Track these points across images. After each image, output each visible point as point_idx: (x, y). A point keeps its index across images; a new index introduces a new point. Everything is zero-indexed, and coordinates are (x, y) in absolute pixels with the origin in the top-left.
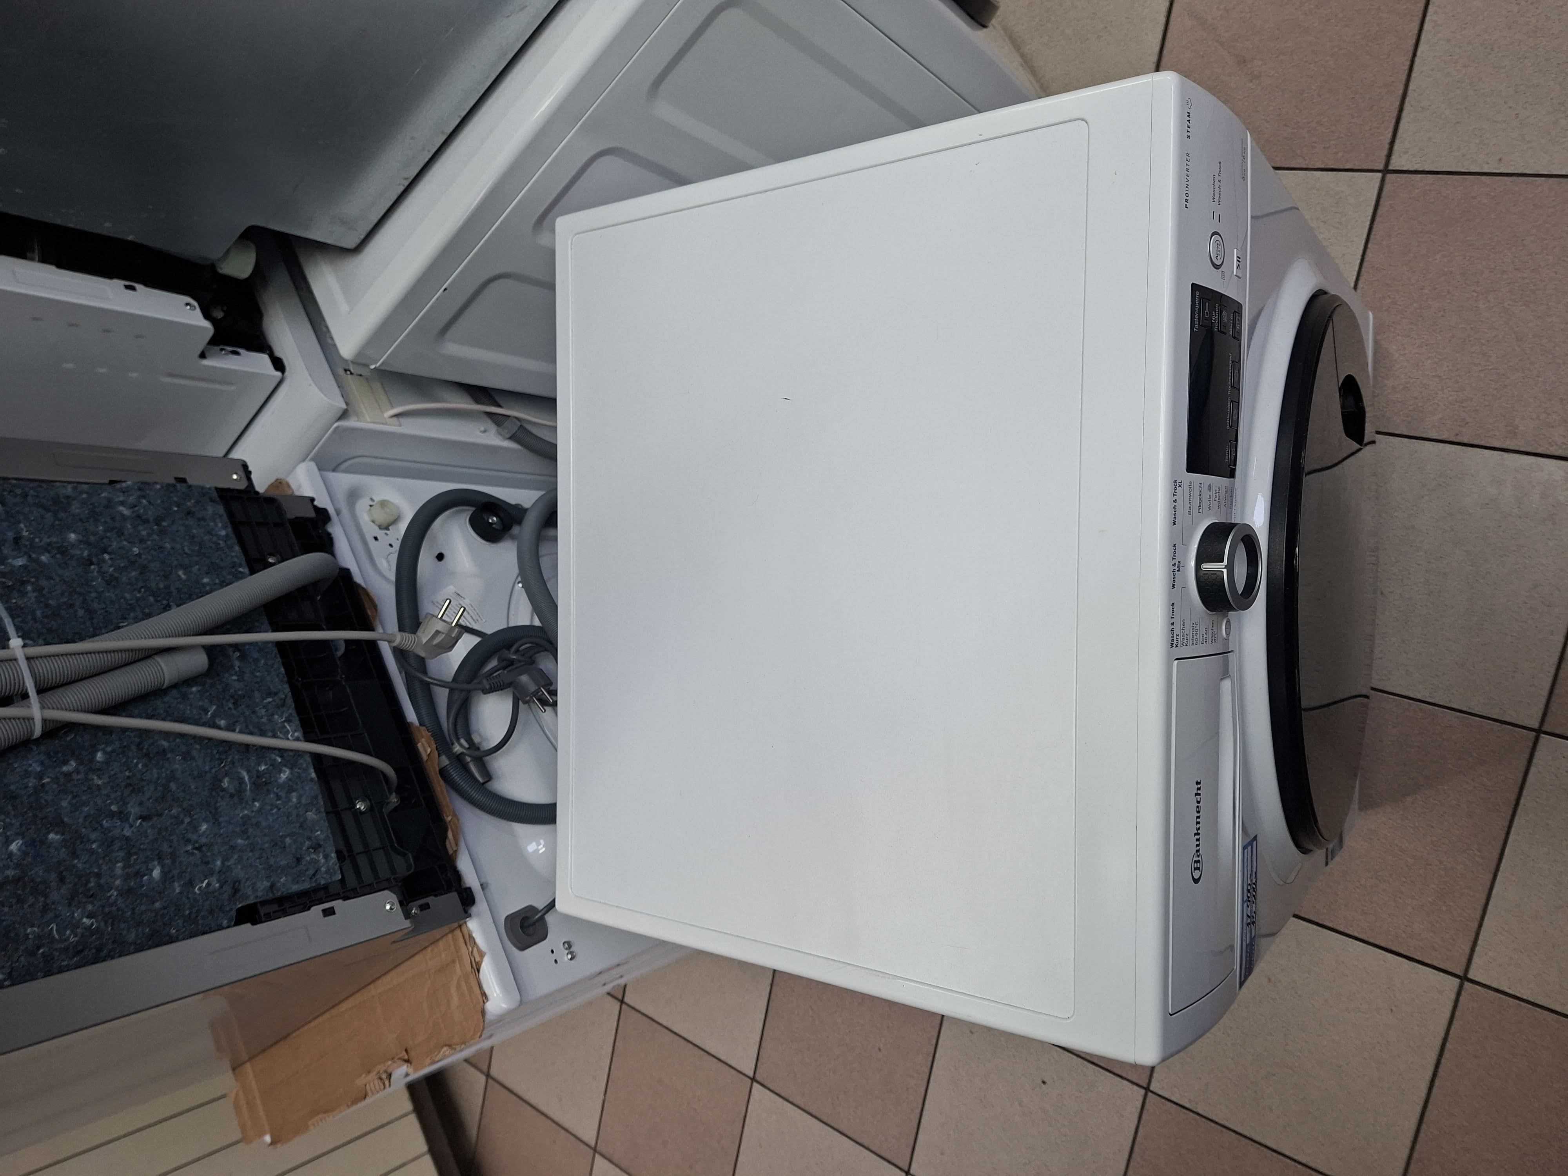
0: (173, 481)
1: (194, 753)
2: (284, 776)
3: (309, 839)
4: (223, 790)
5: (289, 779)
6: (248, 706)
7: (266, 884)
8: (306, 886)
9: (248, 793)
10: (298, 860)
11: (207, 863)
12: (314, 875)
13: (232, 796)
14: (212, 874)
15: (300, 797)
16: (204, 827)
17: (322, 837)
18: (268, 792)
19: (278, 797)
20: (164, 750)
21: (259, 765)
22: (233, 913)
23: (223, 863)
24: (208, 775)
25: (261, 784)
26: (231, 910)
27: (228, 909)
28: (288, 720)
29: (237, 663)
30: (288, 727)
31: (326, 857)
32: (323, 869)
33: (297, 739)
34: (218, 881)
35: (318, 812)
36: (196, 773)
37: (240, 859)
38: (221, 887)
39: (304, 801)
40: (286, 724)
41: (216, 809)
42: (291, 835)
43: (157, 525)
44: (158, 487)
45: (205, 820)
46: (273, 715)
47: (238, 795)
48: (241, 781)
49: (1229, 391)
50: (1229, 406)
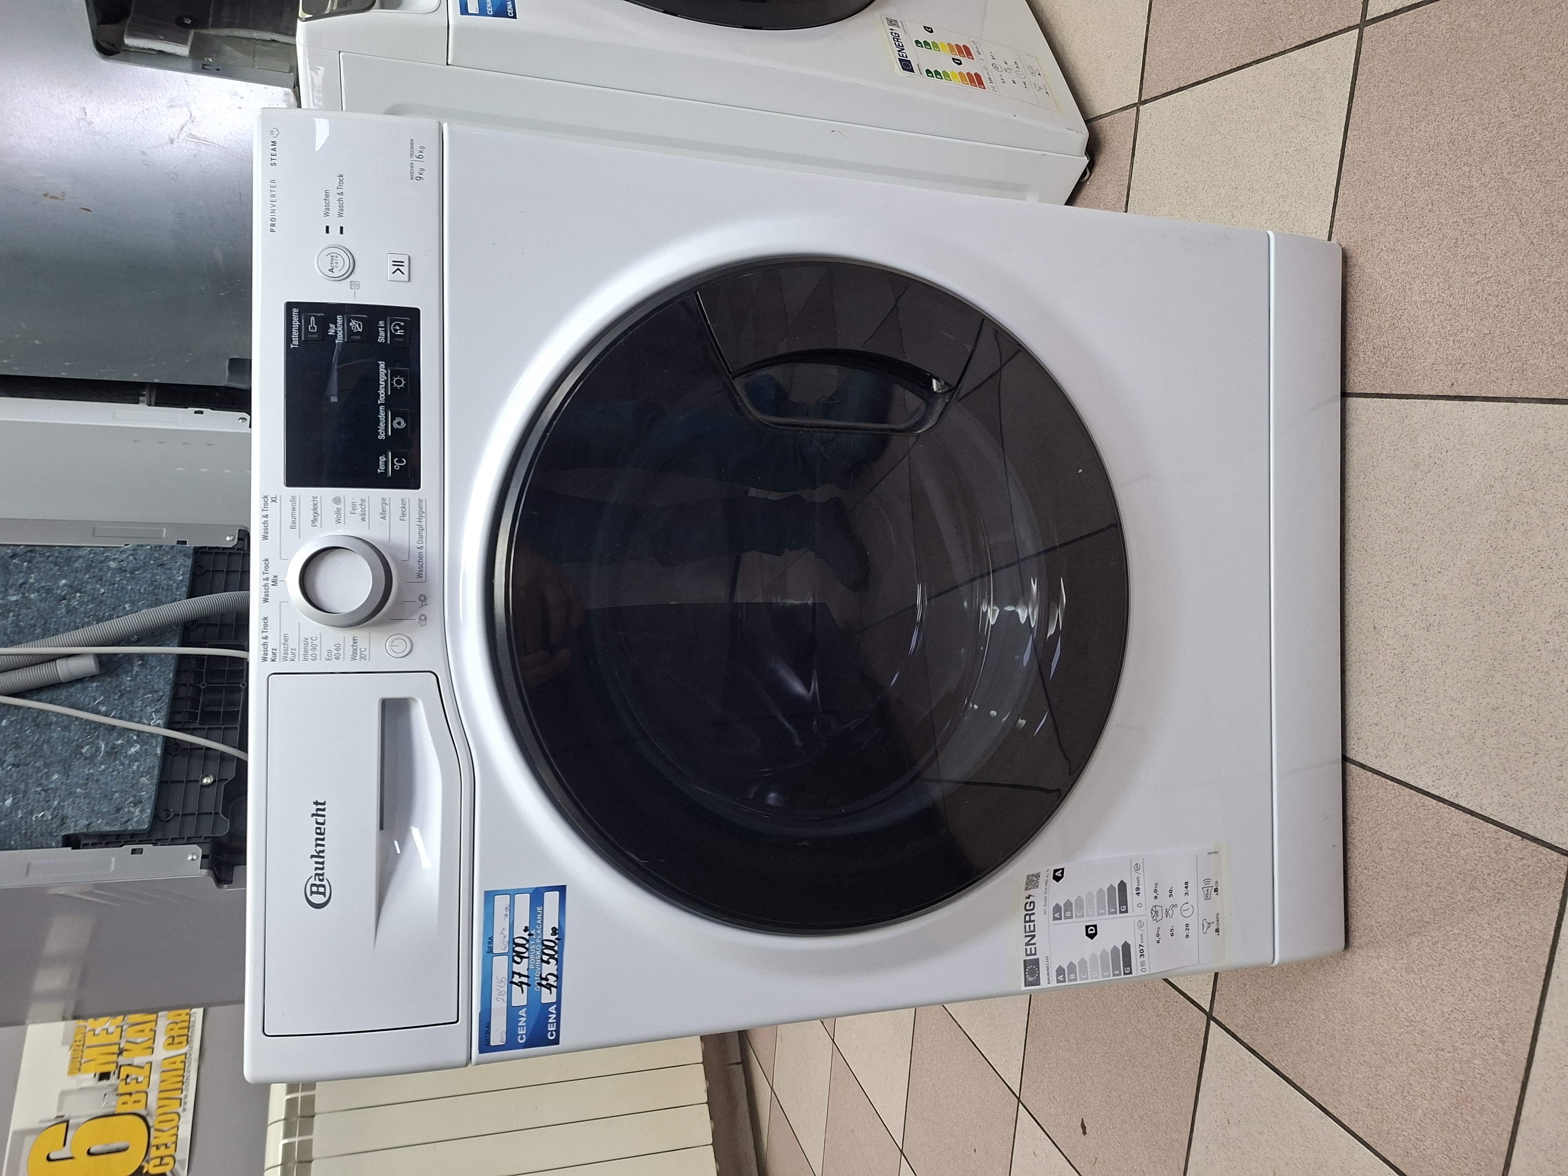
0: (175, 543)
1: (73, 727)
2: (133, 750)
3: (135, 796)
4: (81, 754)
5: (137, 752)
6: (128, 699)
7: (85, 822)
8: (117, 828)
9: (99, 758)
10: (118, 810)
11: (48, 801)
12: (126, 822)
13: (86, 758)
14: (48, 809)
15: (138, 767)
16: (56, 777)
17: (146, 796)
18: (115, 759)
19: (122, 764)
20: (51, 723)
21: (117, 739)
22: (59, 838)
23: (59, 803)
24: (75, 743)
25: (113, 753)
26: (57, 836)
27: (55, 834)
28: (156, 712)
29: (136, 669)
30: (154, 716)
31: (142, 811)
32: (135, 819)
33: (158, 726)
34: (52, 814)
35: (152, 778)
36: (66, 740)
37: (74, 802)
38: (52, 819)
39: (141, 769)
40: (153, 714)
41: (70, 766)
42: (121, 791)
43: (131, 573)
44: (149, 547)
45: (58, 772)
46: (147, 706)
47: (91, 760)
48: (98, 750)
49: (382, 399)
50: (382, 415)
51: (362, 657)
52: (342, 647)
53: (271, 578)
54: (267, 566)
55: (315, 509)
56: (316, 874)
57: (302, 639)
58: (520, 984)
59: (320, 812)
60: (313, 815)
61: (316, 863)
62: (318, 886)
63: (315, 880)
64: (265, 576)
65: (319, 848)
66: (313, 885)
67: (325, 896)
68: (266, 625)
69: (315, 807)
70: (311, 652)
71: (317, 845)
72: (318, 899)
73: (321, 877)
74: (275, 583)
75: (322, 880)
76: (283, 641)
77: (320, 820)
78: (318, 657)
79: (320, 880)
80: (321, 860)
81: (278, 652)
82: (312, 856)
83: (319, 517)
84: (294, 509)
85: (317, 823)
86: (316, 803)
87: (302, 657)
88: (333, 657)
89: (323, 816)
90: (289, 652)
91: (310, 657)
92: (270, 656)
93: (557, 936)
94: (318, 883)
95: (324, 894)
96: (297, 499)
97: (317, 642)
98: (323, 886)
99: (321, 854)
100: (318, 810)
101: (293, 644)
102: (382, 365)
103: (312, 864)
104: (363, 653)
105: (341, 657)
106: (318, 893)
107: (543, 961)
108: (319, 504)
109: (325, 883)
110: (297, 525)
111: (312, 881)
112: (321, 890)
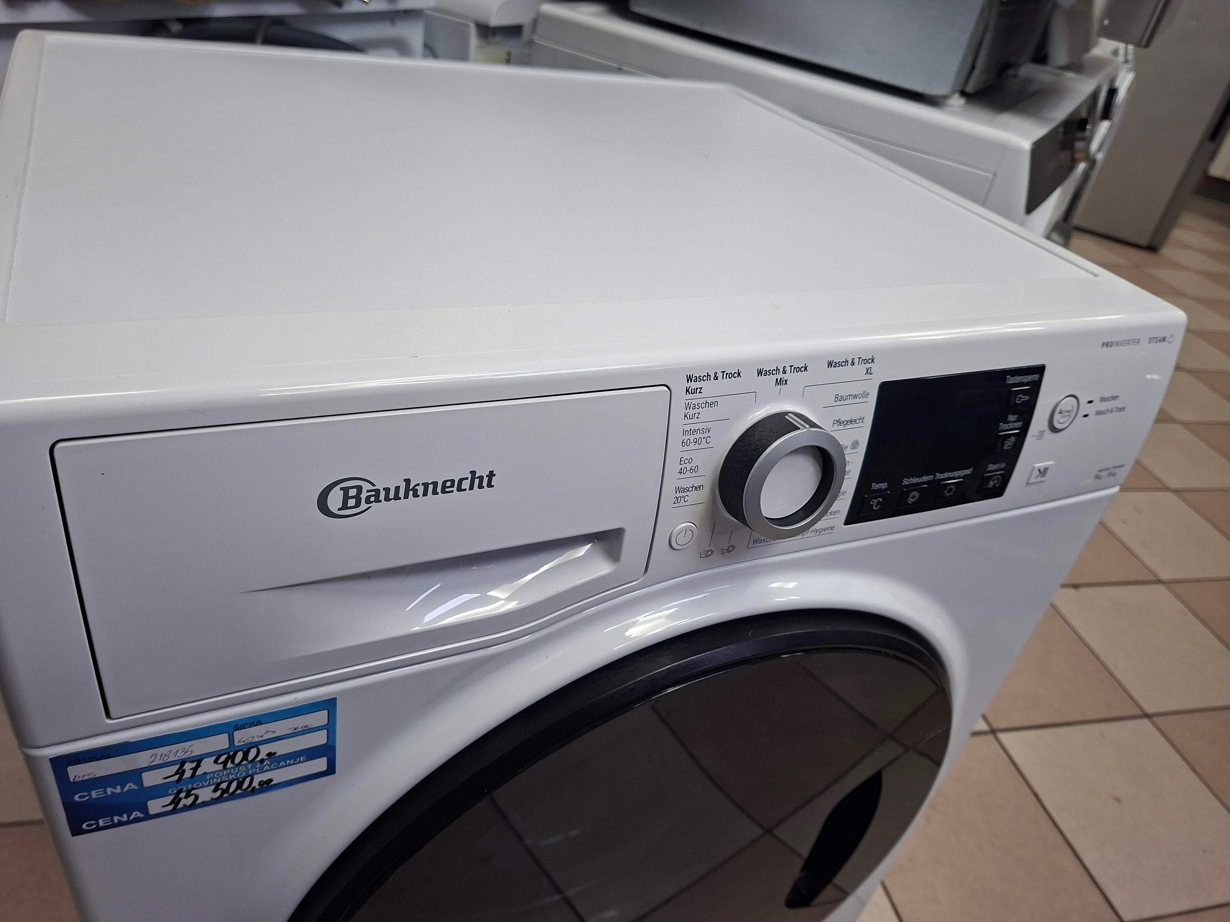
49: (939, 476)
50: (925, 478)
51: (677, 498)
52: (694, 474)
53: (785, 377)
54: (798, 369)
55: (851, 422)
56: (378, 491)
57: (709, 425)
58: (181, 772)
59: (477, 481)
60: (473, 473)
61: (397, 489)
62: (358, 498)
63: (368, 491)
64: (788, 369)
65: (420, 489)
66: (359, 489)
67: (339, 509)
68: (731, 375)
69: (485, 474)
70: (692, 438)
71: (426, 485)
72: (335, 500)
73: (372, 499)
74: (779, 382)
75: (368, 501)
76: (709, 401)
77: (466, 484)
78: (686, 448)
79: (368, 498)
80: (402, 494)
81: (697, 395)
82: (408, 481)
83: (841, 428)
84: (855, 397)
85: (461, 481)
86: (491, 475)
87: (687, 428)
88: (683, 466)
89: (471, 488)
90: (696, 411)
91: (686, 438)
92: (693, 385)
93: (257, 787)
94: (363, 496)
95: (345, 506)
96: (865, 400)
97: (704, 444)
98: (358, 505)
99: (411, 493)
100: (481, 478)
101: (706, 414)
102: (968, 472)
103: (396, 481)
104: (683, 499)
105: (682, 476)
106: (346, 498)
107: (218, 785)
108: (855, 425)
109: (364, 506)
110: (838, 403)
111: (366, 486)
112: (352, 502)
